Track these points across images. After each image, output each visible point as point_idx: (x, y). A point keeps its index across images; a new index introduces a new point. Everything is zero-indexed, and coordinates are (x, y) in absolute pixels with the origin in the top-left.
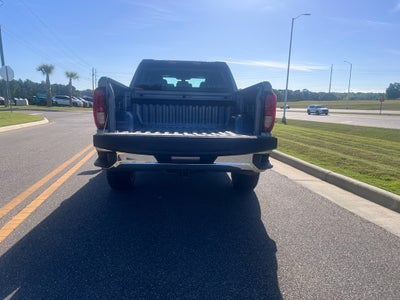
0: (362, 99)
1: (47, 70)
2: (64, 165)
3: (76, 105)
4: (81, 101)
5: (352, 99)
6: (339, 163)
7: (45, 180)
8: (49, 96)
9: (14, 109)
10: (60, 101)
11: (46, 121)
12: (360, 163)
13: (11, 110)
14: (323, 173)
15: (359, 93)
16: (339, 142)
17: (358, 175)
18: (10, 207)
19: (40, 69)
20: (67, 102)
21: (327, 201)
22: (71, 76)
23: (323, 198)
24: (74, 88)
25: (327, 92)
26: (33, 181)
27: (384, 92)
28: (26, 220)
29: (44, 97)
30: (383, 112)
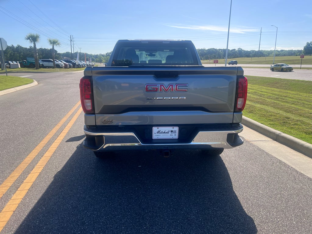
0: (285, 55)
1: (34, 39)
2: (54, 131)
3: (58, 66)
4: (62, 63)
5: (277, 55)
6: (284, 123)
7: (39, 148)
8: (36, 60)
9: (9, 72)
10: (46, 64)
11: (35, 83)
12: (303, 122)
13: (6, 72)
14: (274, 133)
15: (282, 51)
16: (277, 99)
17: (304, 135)
18: (9, 182)
19: (28, 38)
20: (51, 64)
21: (285, 164)
22: (54, 43)
23: (280, 162)
24: (56, 51)
25: (257, 50)
26: (28, 151)
27: (302, 49)
28: (24, 199)
29: (32, 60)
30: (303, 66)
